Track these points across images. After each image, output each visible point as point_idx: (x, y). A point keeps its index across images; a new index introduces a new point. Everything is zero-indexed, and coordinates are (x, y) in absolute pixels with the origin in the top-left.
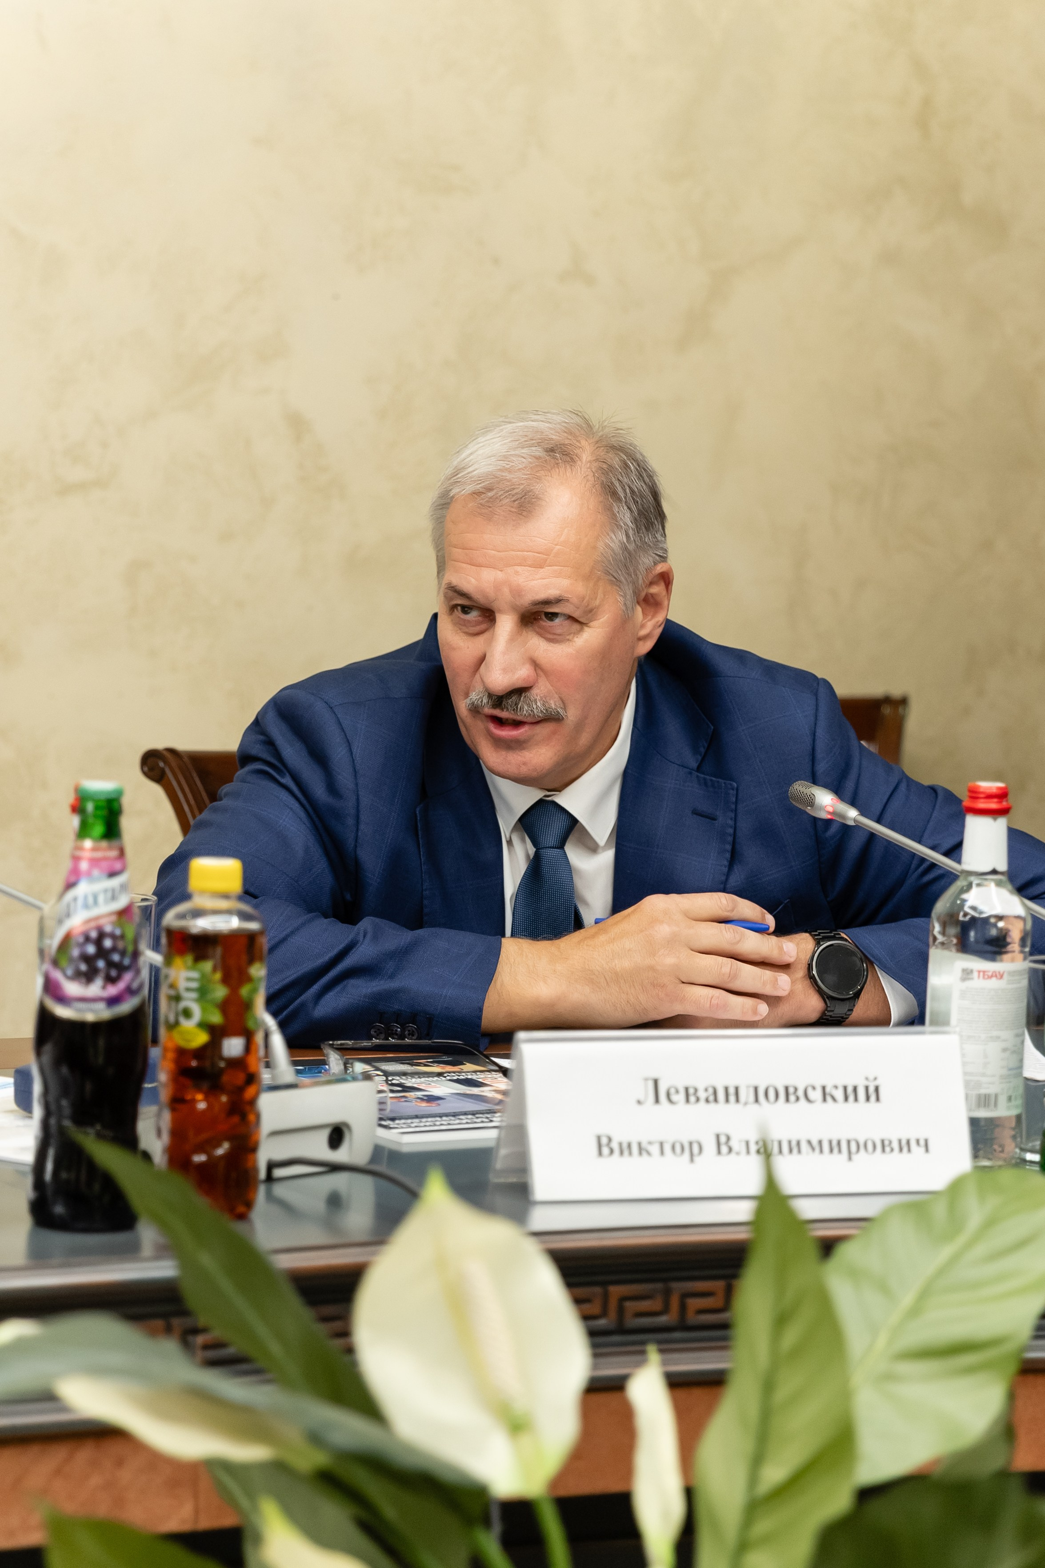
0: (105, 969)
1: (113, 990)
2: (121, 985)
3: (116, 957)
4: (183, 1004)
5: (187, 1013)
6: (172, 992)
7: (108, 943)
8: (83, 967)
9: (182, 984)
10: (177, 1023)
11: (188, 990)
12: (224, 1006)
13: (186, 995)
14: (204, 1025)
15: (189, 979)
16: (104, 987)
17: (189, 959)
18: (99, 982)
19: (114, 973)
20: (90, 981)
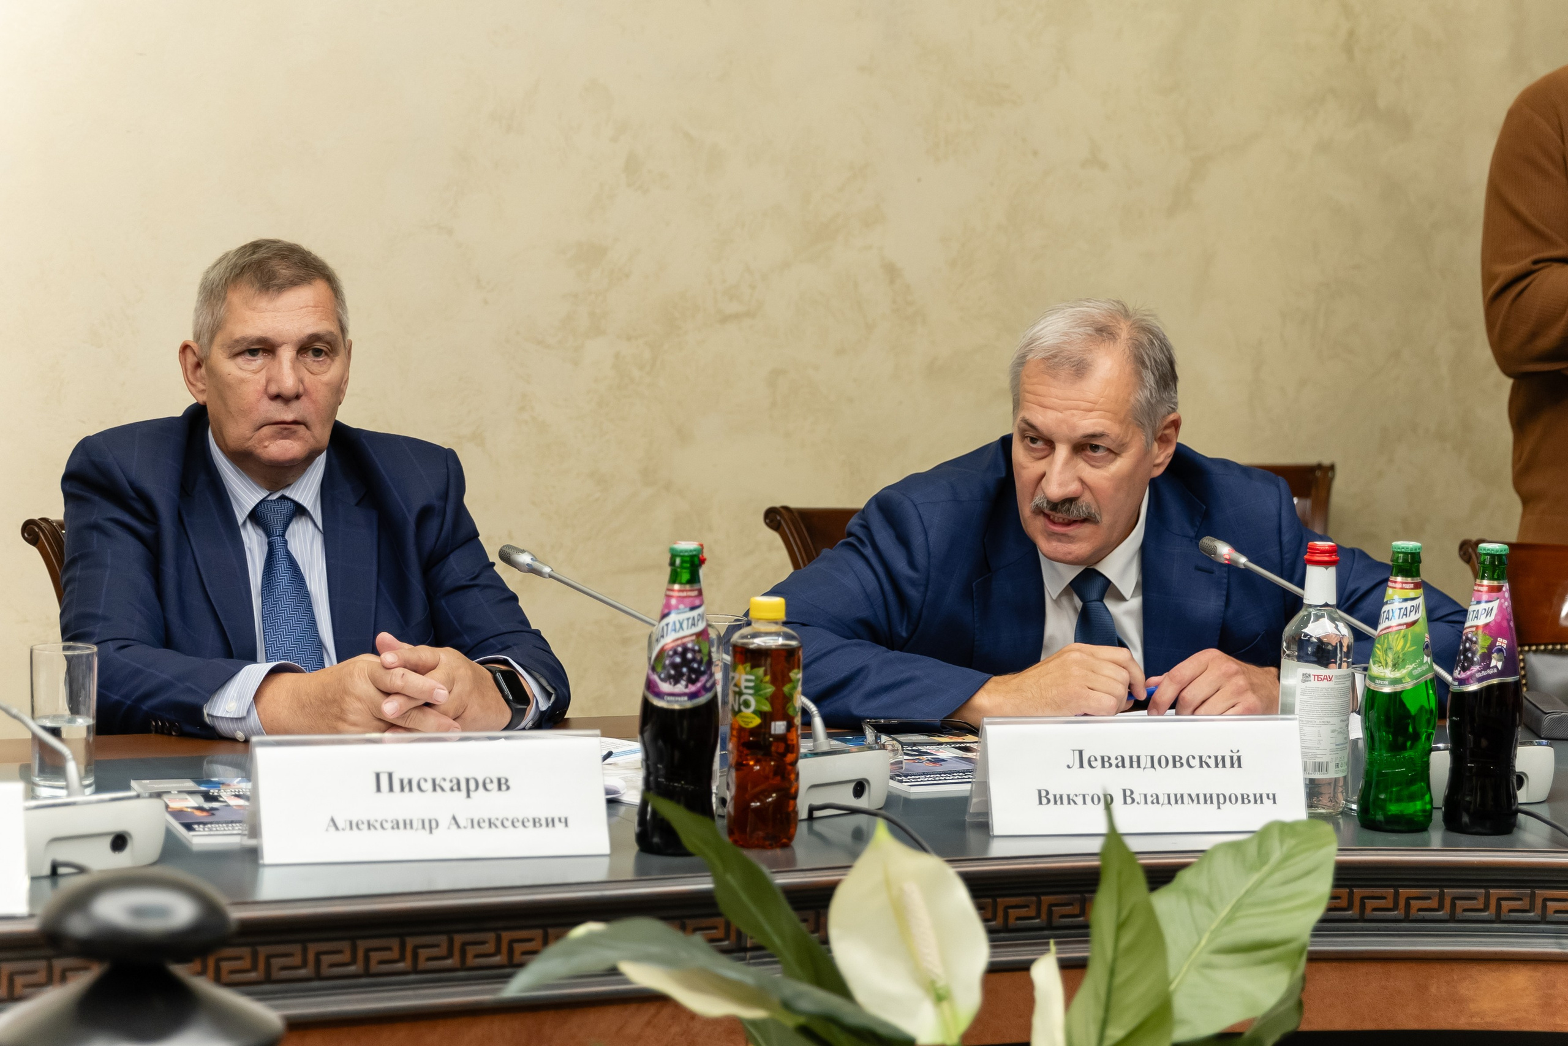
0: (687, 674)
1: (692, 688)
2: (699, 685)
3: (695, 666)
4: (743, 698)
5: (747, 704)
6: (737, 689)
7: (690, 656)
8: (672, 672)
9: (743, 684)
10: (740, 711)
11: (746, 687)
12: (772, 699)
14: (759, 713)
15: (748, 680)
16: (687, 687)
17: (748, 666)
18: (683, 683)
19: (693, 676)
20: (677, 682)
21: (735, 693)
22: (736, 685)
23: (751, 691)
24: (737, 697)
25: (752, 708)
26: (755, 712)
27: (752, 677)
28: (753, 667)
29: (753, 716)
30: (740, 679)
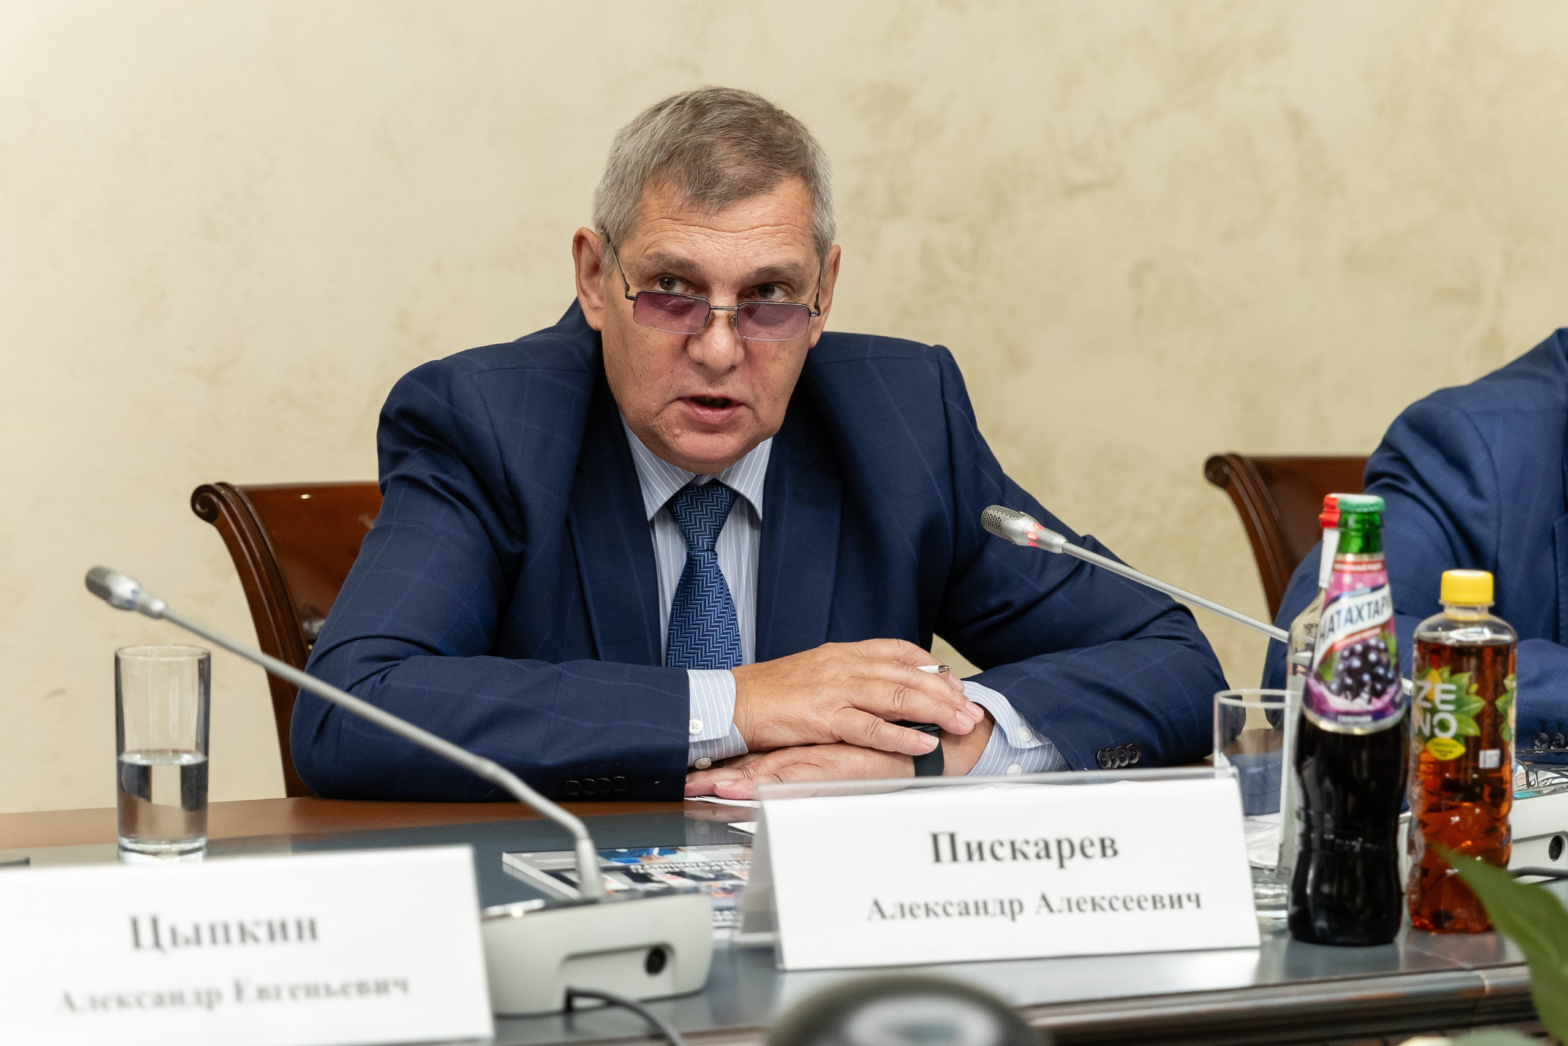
0: (1370, 683)
3: (1381, 671)
5: (1443, 726)
7: (1373, 657)
8: (1349, 681)
9: (1438, 697)
10: (1433, 735)
11: (1443, 702)
13: (1441, 707)
17: (1446, 671)
18: (1365, 696)
19: (1379, 686)
20: (1356, 695)
21: (1425, 710)
22: (1426, 699)
23: (1451, 707)
24: (1428, 716)
25: (1453, 730)
26: (1456, 737)
27: (1453, 687)
28: (1453, 672)
29: (1454, 742)
30: (1432, 691)
